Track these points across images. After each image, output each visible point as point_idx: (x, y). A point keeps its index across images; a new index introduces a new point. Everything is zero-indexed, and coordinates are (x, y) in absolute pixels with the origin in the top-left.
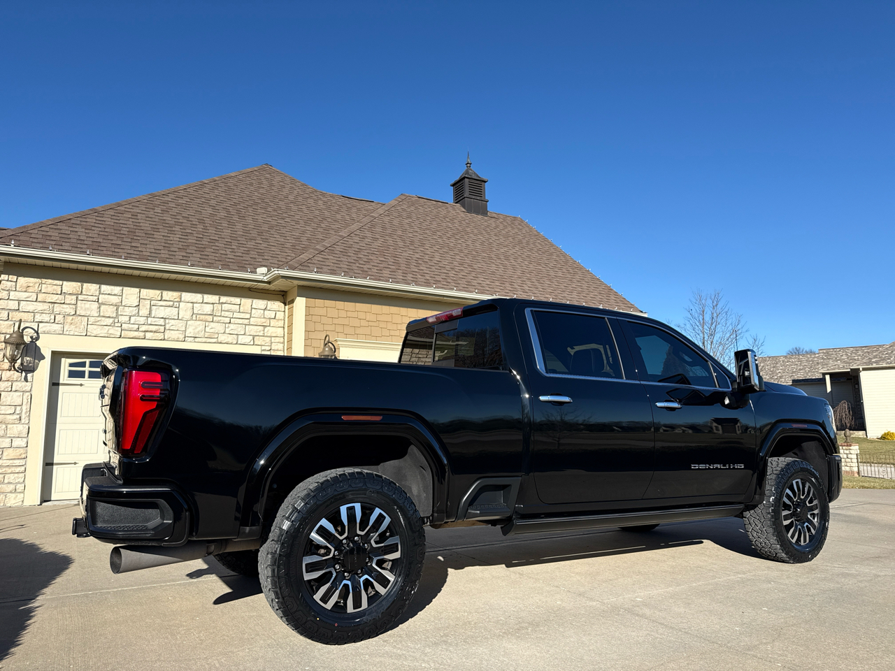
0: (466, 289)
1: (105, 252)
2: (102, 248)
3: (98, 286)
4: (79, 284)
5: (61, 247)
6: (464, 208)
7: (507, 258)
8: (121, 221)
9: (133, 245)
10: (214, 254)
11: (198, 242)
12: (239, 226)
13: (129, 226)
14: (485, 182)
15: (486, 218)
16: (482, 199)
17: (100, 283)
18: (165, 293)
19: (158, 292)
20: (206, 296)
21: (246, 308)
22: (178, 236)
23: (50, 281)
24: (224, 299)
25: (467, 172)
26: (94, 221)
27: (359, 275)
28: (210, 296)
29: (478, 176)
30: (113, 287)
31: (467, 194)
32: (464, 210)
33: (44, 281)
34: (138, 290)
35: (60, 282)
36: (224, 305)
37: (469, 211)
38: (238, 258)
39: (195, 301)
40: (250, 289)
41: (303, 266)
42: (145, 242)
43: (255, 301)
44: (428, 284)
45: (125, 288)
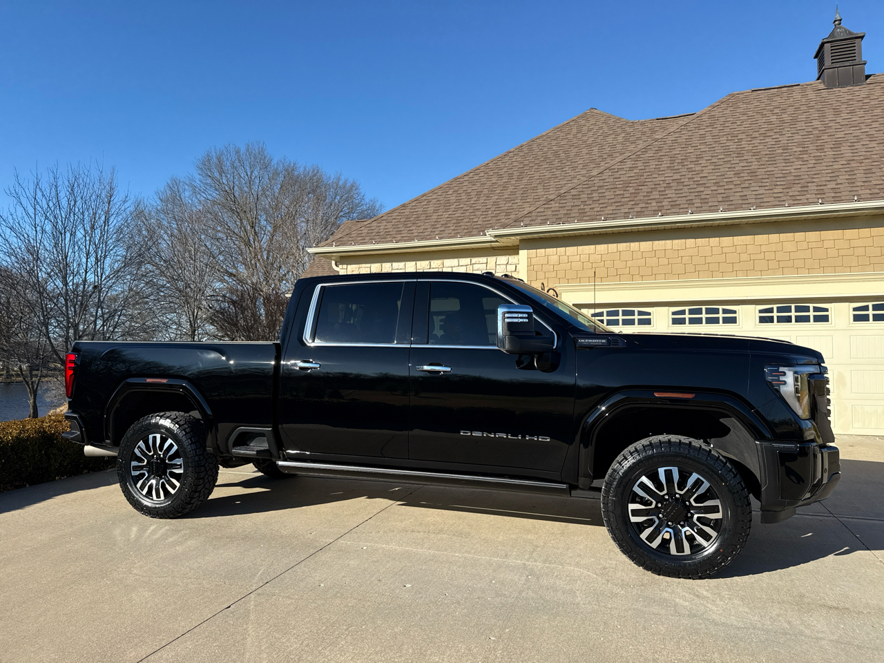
0: (713, 208)
1: (388, 239)
2: (389, 236)
3: (390, 264)
4: (380, 264)
5: (363, 241)
6: (824, 83)
7: (837, 145)
8: (416, 210)
9: (411, 228)
10: (467, 224)
11: (462, 215)
12: (511, 188)
13: (419, 213)
14: (862, 37)
15: (857, 88)
16: (855, 62)
17: (392, 261)
18: (432, 262)
19: (427, 262)
20: (460, 260)
21: (491, 265)
22: (449, 213)
23: (364, 265)
24: (474, 260)
25: (832, 34)
26: (397, 214)
27: (572, 219)
28: (463, 259)
29: (850, 33)
30: (399, 263)
31: (828, 63)
32: (822, 86)
33: (361, 265)
34: (414, 263)
35: (369, 265)
36: (474, 266)
37: (830, 86)
38: (486, 223)
39: (453, 265)
40: (493, 248)
41: (516, 222)
42: (421, 224)
43: (499, 258)
44: (655, 214)
45: (407, 263)
